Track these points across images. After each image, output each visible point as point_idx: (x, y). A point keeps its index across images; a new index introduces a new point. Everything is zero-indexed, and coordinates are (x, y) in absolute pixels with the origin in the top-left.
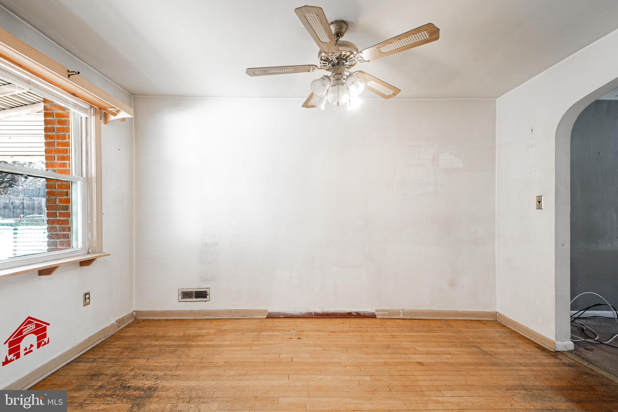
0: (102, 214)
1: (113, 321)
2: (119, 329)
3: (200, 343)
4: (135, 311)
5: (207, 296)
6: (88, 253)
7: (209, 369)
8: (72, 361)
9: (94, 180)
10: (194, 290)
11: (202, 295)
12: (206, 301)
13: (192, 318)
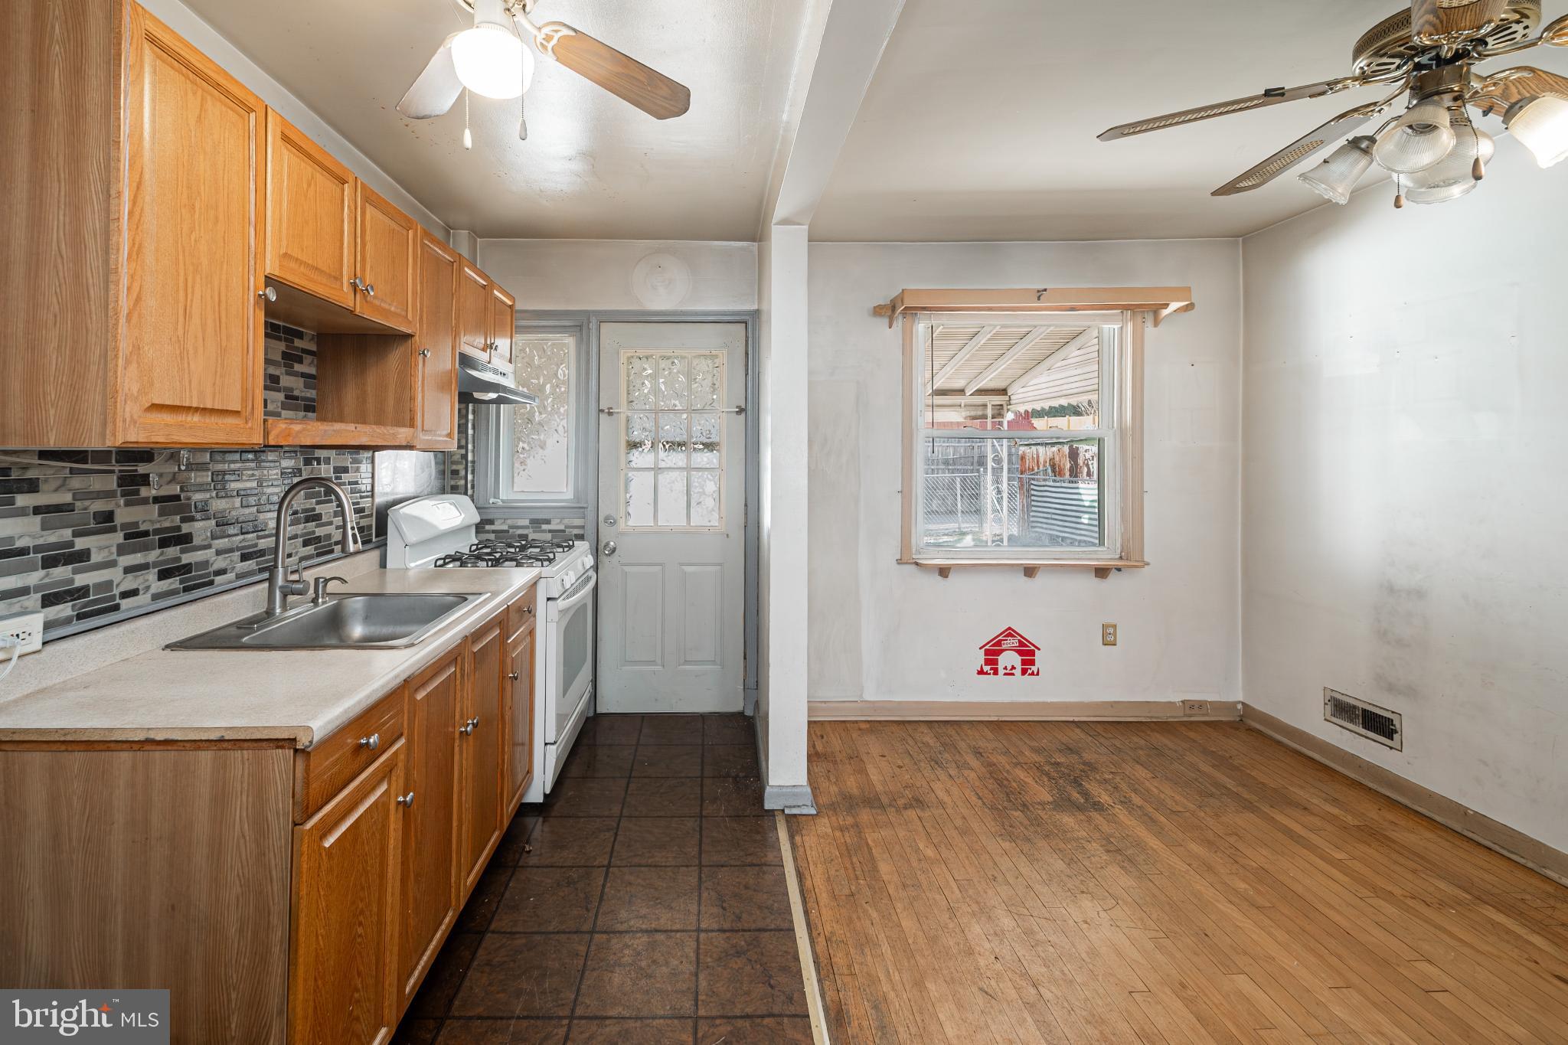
0: (1143, 492)
1: (1176, 698)
2: (1185, 719)
3: (1279, 817)
4: (1243, 703)
5: (1394, 735)
6: (1121, 558)
7: (1216, 852)
8: (1073, 722)
9: (1129, 433)
10: (1361, 705)
11: (1380, 725)
12: (1391, 748)
13: (1352, 775)
